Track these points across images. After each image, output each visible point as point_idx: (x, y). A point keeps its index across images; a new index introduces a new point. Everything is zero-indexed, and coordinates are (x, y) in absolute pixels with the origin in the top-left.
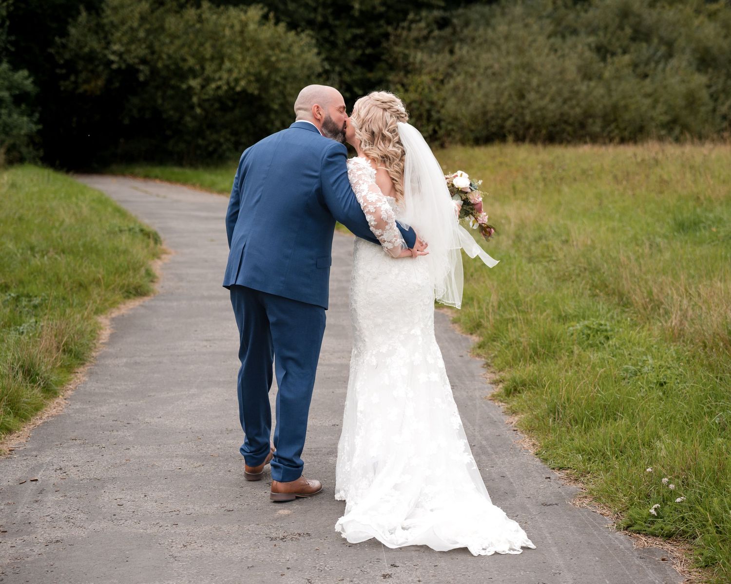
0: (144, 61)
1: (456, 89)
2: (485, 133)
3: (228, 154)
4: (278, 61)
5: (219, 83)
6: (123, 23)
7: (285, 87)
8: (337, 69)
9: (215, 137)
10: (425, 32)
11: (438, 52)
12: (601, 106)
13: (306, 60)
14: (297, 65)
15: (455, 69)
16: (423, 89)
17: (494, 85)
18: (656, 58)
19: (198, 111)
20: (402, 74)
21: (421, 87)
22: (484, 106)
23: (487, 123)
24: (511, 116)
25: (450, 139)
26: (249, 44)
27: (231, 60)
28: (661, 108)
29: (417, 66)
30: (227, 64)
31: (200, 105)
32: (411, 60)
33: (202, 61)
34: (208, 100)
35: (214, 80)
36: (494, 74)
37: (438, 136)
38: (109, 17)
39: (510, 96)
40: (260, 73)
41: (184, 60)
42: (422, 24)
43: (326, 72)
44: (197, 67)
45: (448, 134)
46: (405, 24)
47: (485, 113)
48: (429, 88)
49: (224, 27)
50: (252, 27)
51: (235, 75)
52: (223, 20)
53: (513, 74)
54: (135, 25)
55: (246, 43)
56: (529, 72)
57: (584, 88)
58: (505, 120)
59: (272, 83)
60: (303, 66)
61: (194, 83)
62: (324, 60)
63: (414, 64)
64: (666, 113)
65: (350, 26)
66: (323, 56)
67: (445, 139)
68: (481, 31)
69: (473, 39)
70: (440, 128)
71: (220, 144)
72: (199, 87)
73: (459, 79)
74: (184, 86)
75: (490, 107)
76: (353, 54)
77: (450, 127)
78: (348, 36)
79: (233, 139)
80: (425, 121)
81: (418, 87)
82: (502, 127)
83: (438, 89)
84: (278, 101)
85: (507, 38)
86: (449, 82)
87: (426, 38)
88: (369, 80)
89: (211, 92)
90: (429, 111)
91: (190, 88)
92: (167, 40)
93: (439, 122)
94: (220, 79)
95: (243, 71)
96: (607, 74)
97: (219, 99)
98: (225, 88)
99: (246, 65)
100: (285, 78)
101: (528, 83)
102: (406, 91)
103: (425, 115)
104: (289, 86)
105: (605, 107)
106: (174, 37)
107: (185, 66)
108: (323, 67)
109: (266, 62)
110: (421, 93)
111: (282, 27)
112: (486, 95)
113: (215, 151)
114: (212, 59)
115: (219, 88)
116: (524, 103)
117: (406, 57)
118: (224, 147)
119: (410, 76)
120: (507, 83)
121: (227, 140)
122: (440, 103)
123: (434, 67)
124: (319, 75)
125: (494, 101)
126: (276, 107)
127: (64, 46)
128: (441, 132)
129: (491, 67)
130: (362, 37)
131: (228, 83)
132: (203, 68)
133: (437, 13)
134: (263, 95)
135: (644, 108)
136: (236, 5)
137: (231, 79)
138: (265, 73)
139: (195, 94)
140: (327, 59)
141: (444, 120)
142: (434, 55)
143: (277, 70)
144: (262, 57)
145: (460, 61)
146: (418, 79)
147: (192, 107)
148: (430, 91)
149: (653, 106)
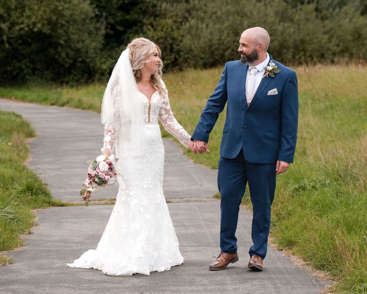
1: (191, 28)
2: (211, 60)
3: (28, 77)
4: (63, 9)
5: (22, 26)
7: (68, 28)
8: (104, 14)
9: (18, 65)
12: (292, 40)
13: (83, 8)
14: (77, 13)
15: (190, 14)
16: (167, 29)
17: (217, 26)
18: (333, 5)
19: (7, 46)
20: (152, 18)
21: (166, 27)
22: (210, 41)
23: (213, 52)
24: (229, 48)
25: (187, 64)
27: (30, 9)
29: (163, 12)
30: (28, 12)
31: (9, 42)
32: (158, 8)
33: (8, 10)
34: (13, 38)
35: (18, 24)
36: (217, 17)
37: (178, 62)
39: (228, 33)
40: (51, 18)
43: (96, 16)
44: (6, 15)
45: (186, 61)
48: (172, 28)
51: (33, 19)
53: (231, 18)
56: (242, 17)
57: (280, 28)
58: (225, 50)
59: (59, 25)
60: (81, 13)
61: (4, 26)
62: (94, 8)
63: (160, 11)
64: (338, 45)
66: (95, 6)
67: (183, 64)
70: (180, 56)
71: (22, 70)
72: (7, 29)
73: (193, 22)
75: (215, 42)
77: (186, 56)
79: (31, 66)
80: (168, 52)
81: (163, 27)
82: (223, 56)
83: (178, 28)
84: (64, 38)
86: (185, 24)
88: (127, 21)
89: (16, 32)
90: (171, 45)
93: (179, 52)
94: (22, 23)
95: (39, 17)
96: (297, 17)
97: (21, 37)
98: (26, 29)
99: (41, 13)
100: (68, 22)
102: (155, 30)
103: (169, 48)
104: (71, 27)
105: (295, 41)
108: (94, 12)
109: (55, 11)
110: (165, 32)
112: (211, 33)
113: (18, 75)
114: (16, 8)
115: (21, 29)
117: (155, 6)
118: (25, 71)
119: (157, 19)
120: (226, 24)
121: (28, 67)
122: (180, 38)
123: (175, 13)
124: (92, 18)
125: (218, 37)
126: (62, 42)
128: (180, 60)
129: (215, 13)
131: (28, 26)
132: (9, 15)
134: (53, 34)
135: (324, 41)
137: (30, 23)
138: (54, 18)
139: (4, 34)
140: (98, 6)
141: (182, 51)
142: (175, 5)
143: (62, 16)
144: (52, 7)
145: (194, 8)
146: (163, 22)
147: (2, 43)
148: (172, 30)
149: (330, 40)
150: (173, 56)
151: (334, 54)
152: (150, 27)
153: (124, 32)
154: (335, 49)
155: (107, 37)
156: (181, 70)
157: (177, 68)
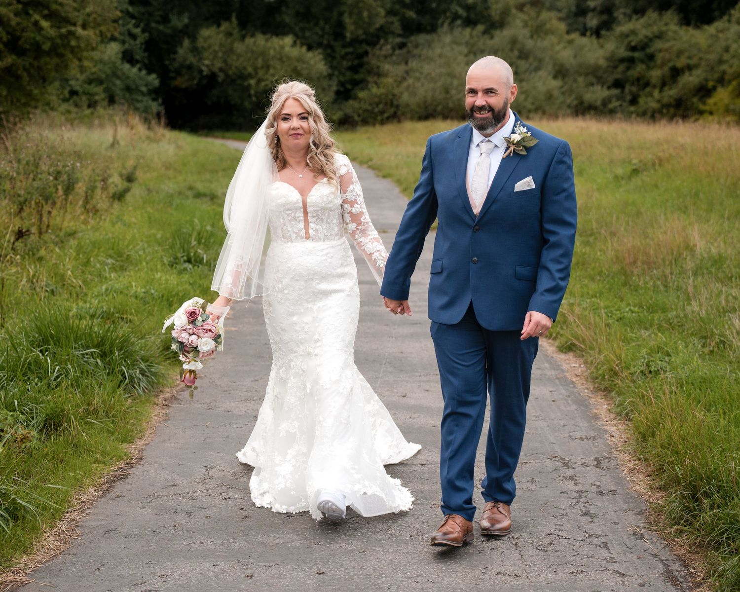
0: (221, 70)
1: (409, 86)
2: (425, 113)
6: (210, 47)
8: (336, 73)
10: (390, 52)
11: (398, 64)
13: (318, 68)
15: (408, 75)
17: (431, 85)
19: (254, 99)
20: (375, 78)
22: (425, 98)
23: (426, 108)
24: (440, 104)
25: (404, 117)
26: (284, 59)
27: (274, 68)
28: (530, 100)
29: (385, 72)
30: (272, 71)
31: (256, 96)
32: (381, 69)
33: (256, 69)
36: (431, 78)
38: (200, 43)
39: (440, 92)
41: (245, 68)
42: (389, 47)
43: (329, 75)
44: (253, 73)
45: (404, 114)
46: (378, 47)
47: (425, 102)
49: (270, 48)
50: (287, 49)
52: (269, 44)
53: (443, 79)
54: (217, 48)
55: (282, 58)
58: (437, 106)
61: (252, 82)
62: (328, 68)
63: (383, 71)
64: (533, 104)
65: (344, 46)
66: (328, 65)
67: (401, 117)
68: (425, 51)
69: (420, 56)
70: (398, 110)
72: (255, 84)
73: (411, 81)
74: (246, 84)
75: (429, 99)
76: (345, 64)
77: (404, 110)
78: (343, 52)
82: (435, 110)
83: (398, 86)
85: (440, 56)
86: (404, 83)
87: (391, 55)
88: (355, 80)
91: (249, 85)
92: (235, 58)
94: (267, 80)
101: (451, 84)
102: (378, 87)
106: (239, 56)
107: (246, 73)
108: (328, 71)
111: (304, 49)
112: (426, 91)
114: (262, 67)
115: (267, 85)
116: (448, 96)
117: (378, 67)
119: (380, 78)
120: (439, 84)
122: (399, 95)
123: (395, 73)
124: (325, 77)
125: (431, 95)
127: (174, 59)
128: (399, 113)
129: (429, 74)
130: (352, 53)
132: (257, 73)
133: (398, 40)
136: (277, 35)
139: (253, 88)
140: (330, 67)
141: (401, 106)
142: (396, 66)
145: (412, 70)
146: (385, 80)
147: (250, 96)
148: (393, 87)
149: (526, 99)
150: (392, 110)
151: (530, 111)
152: (374, 86)
153: (352, 89)
154: (530, 106)
155: (338, 93)
156: (399, 121)
157: (396, 120)
